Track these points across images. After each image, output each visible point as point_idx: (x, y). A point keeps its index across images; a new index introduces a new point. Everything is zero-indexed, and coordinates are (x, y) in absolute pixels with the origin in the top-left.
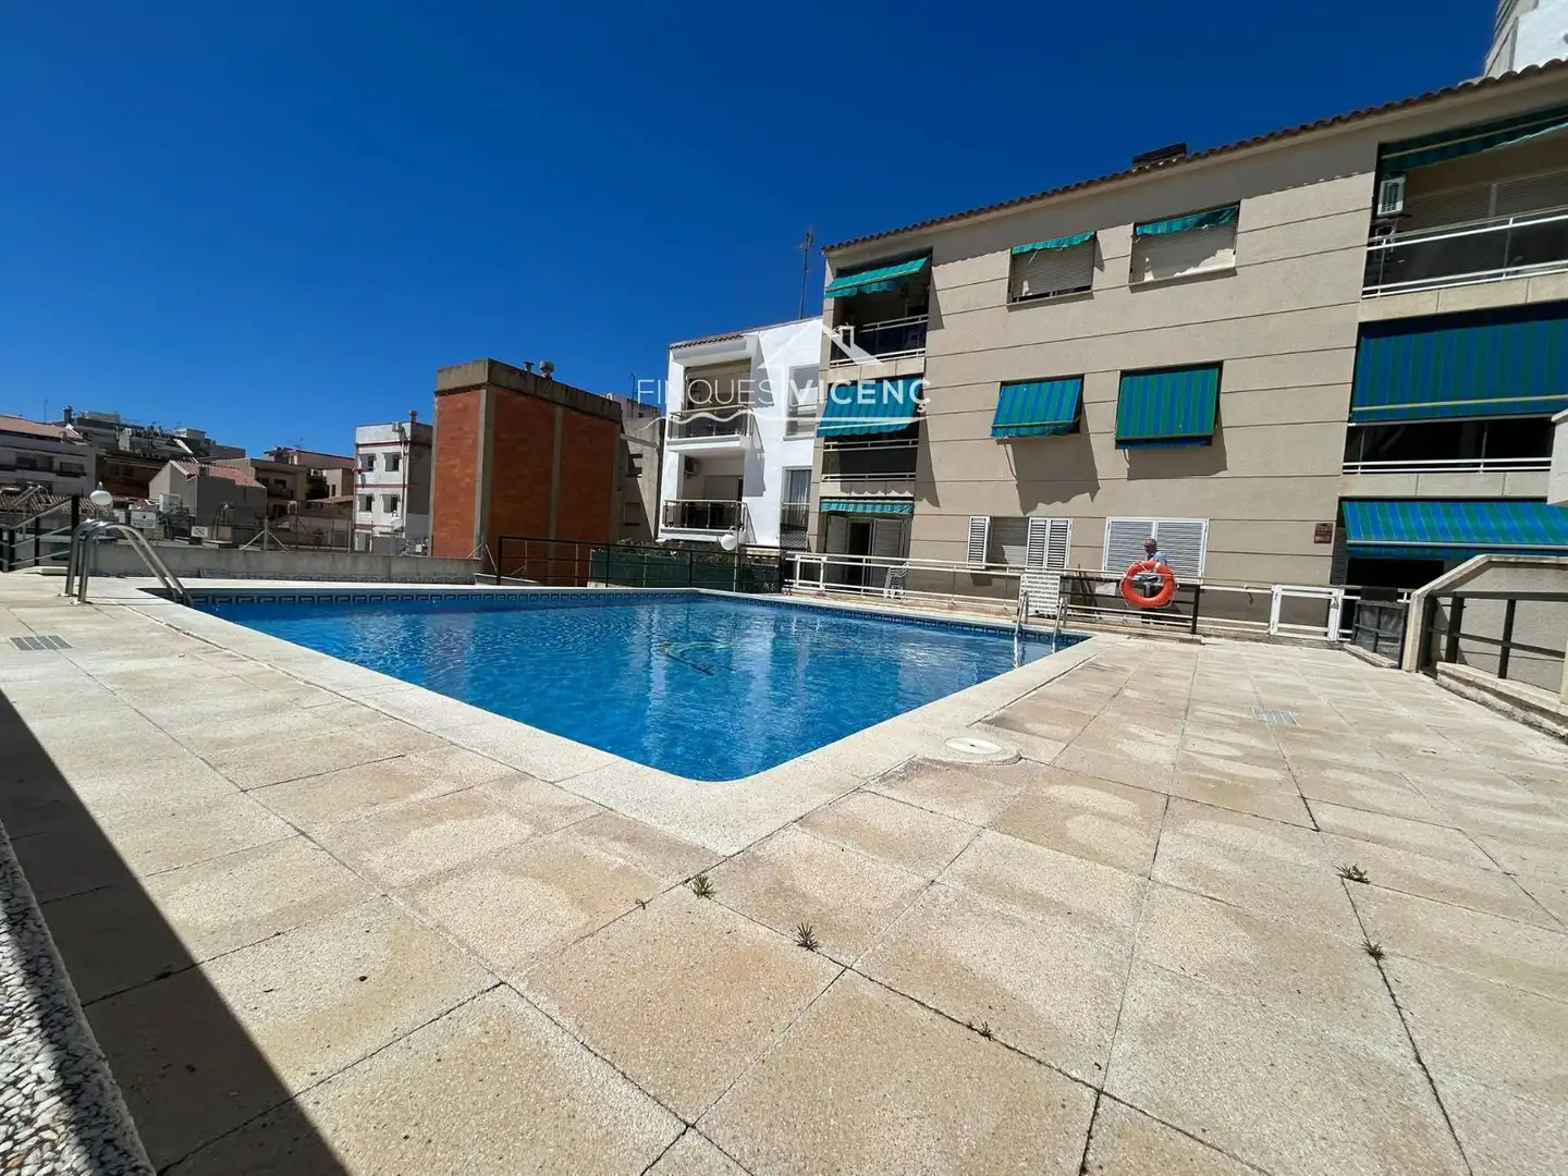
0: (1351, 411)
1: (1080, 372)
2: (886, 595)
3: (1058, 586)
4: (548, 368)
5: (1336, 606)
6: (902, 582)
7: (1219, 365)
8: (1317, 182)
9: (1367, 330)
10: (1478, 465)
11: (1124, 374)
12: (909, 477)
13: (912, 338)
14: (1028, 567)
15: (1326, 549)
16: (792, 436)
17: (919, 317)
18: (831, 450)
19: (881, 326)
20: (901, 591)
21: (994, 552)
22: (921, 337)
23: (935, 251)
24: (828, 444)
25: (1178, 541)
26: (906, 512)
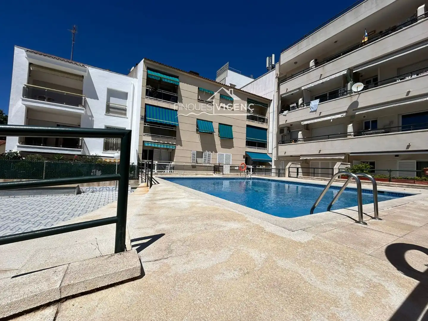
0: (246, 138)
1: (212, 121)
3: (230, 168)
6: (173, 168)
7: (232, 126)
9: (248, 126)
10: (256, 148)
11: (219, 124)
12: (174, 138)
13: (172, 99)
14: (204, 163)
15: (244, 159)
16: (108, 114)
17: (176, 94)
18: (146, 125)
19: (163, 92)
20: (173, 171)
21: (196, 160)
22: (175, 100)
23: (179, 78)
24: (145, 123)
25: (228, 157)
26: (174, 148)
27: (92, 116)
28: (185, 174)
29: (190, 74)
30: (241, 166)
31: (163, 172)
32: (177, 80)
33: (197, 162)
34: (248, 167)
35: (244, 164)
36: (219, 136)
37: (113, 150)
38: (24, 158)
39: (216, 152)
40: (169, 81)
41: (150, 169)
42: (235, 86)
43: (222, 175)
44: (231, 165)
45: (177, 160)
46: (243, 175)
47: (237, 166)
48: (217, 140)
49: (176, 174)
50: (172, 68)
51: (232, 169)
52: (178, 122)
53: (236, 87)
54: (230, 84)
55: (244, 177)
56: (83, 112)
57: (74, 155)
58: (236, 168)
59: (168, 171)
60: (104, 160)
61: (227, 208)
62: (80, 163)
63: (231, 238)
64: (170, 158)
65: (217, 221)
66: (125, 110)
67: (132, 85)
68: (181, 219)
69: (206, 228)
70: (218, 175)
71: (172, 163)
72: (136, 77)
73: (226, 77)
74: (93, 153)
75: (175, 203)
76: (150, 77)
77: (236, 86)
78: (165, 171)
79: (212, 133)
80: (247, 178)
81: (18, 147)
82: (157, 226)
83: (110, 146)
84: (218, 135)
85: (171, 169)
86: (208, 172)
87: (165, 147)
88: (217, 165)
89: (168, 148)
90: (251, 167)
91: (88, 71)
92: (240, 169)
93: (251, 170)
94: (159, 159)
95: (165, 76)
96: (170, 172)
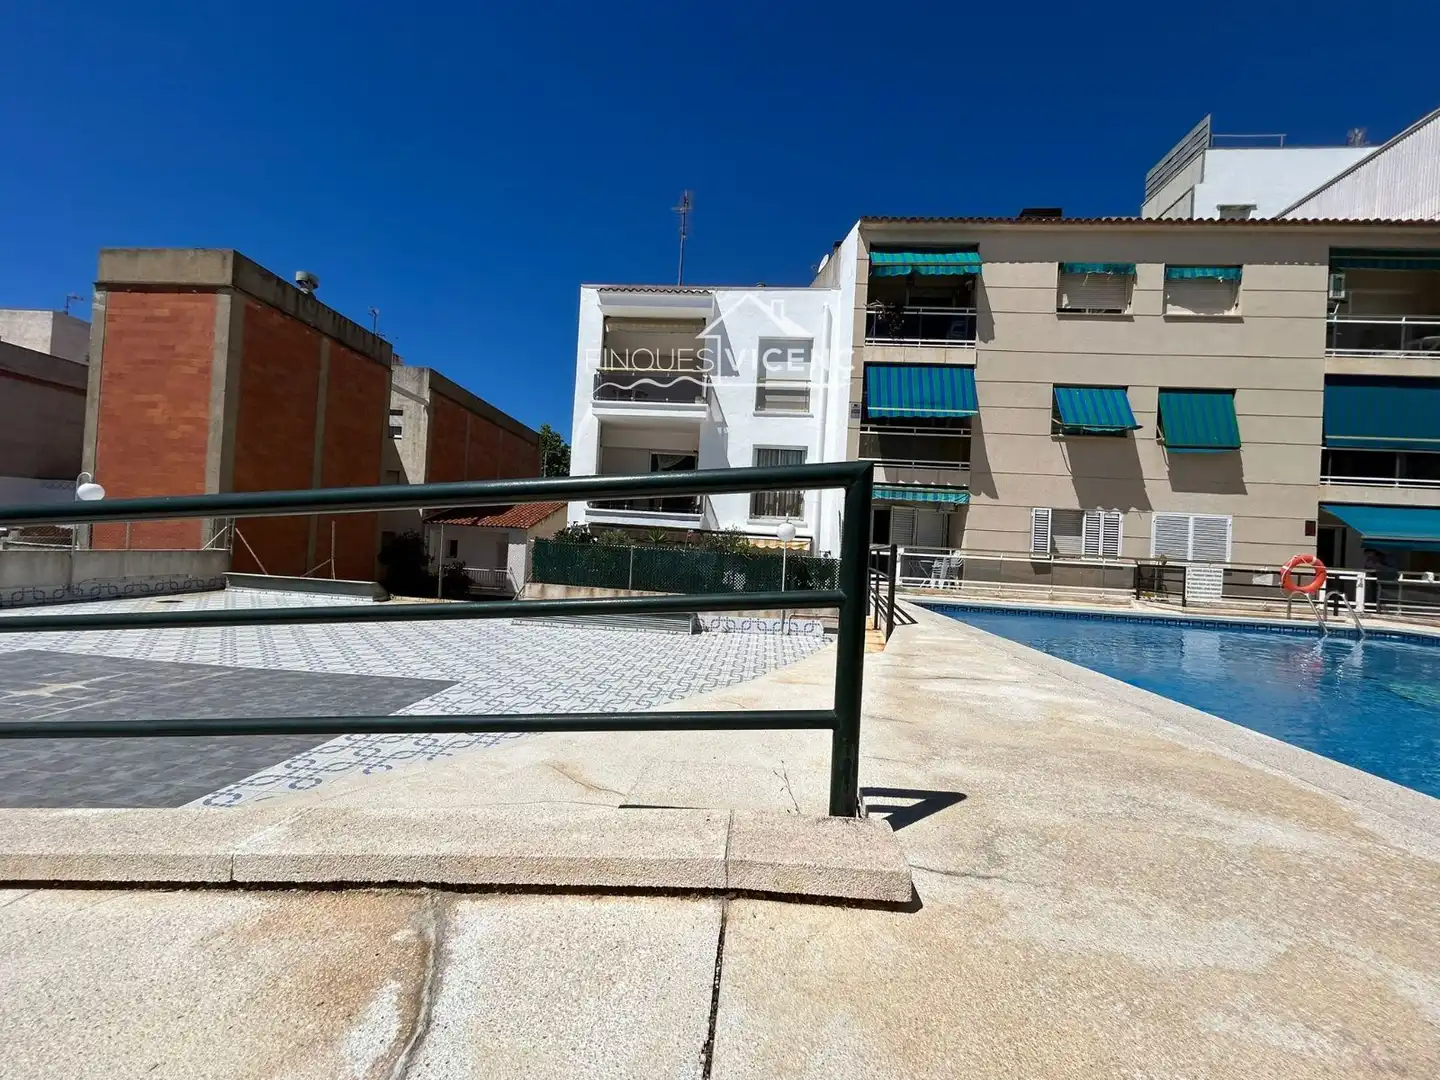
0: (1324, 439)
1: (1124, 384)
2: (933, 585)
3: (1222, 578)
4: (309, 281)
5: (1361, 585)
6: (959, 572)
7: (1232, 392)
8: (1273, 264)
9: (1331, 380)
10: (1393, 482)
11: (1162, 390)
12: (962, 466)
13: (956, 329)
14: (1085, 556)
15: (1313, 540)
16: (763, 412)
17: (968, 309)
18: (869, 432)
19: (924, 311)
20: (957, 582)
21: (1053, 542)
22: (967, 330)
23: (981, 248)
24: (864, 425)
25: (1210, 533)
26: (962, 501)
27: (724, 424)
28: (1005, 594)
29: (1023, 223)
30: (1295, 570)
31: (923, 585)
32: (972, 257)
33: (1054, 550)
34: (1337, 575)
35: (1309, 560)
36: (1159, 443)
37: (774, 514)
38: (596, 539)
39: (1146, 506)
40: (941, 271)
41: (886, 572)
42: (1247, 208)
43: (1181, 608)
44: (1229, 567)
45: (972, 544)
46: (1304, 615)
47: (1266, 569)
48: (1152, 458)
49: (971, 594)
50: (955, 222)
51: (1237, 583)
52: (976, 406)
53: (1253, 215)
54: (1222, 208)
55: (1315, 624)
56: (702, 415)
57: (686, 530)
58: (1257, 580)
59: (941, 582)
60: (752, 543)
61: (1226, 753)
62: (700, 550)
63: (1274, 885)
64: (948, 537)
65: (1185, 797)
66: (806, 393)
67: (825, 314)
68: (1016, 758)
69: (1132, 813)
70: (1157, 604)
71: (953, 552)
72: (837, 286)
73: (1198, 187)
74: (725, 525)
75: (983, 698)
76: (879, 273)
77: (1254, 207)
78: (928, 582)
79: (1123, 433)
80: (1330, 629)
81: (588, 513)
82: (934, 763)
83: (766, 502)
84: (1158, 436)
85: (950, 573)
86: (1106, 592)
87: (930, 498)
88: (1152, 563)
89: (940, 503)
90: (1361, 577)
91: (716, 302)
92: (1288, 586)
93: (1360, 593)
94: (910, 541)
95: (930, 258)
96: (946, 583)
